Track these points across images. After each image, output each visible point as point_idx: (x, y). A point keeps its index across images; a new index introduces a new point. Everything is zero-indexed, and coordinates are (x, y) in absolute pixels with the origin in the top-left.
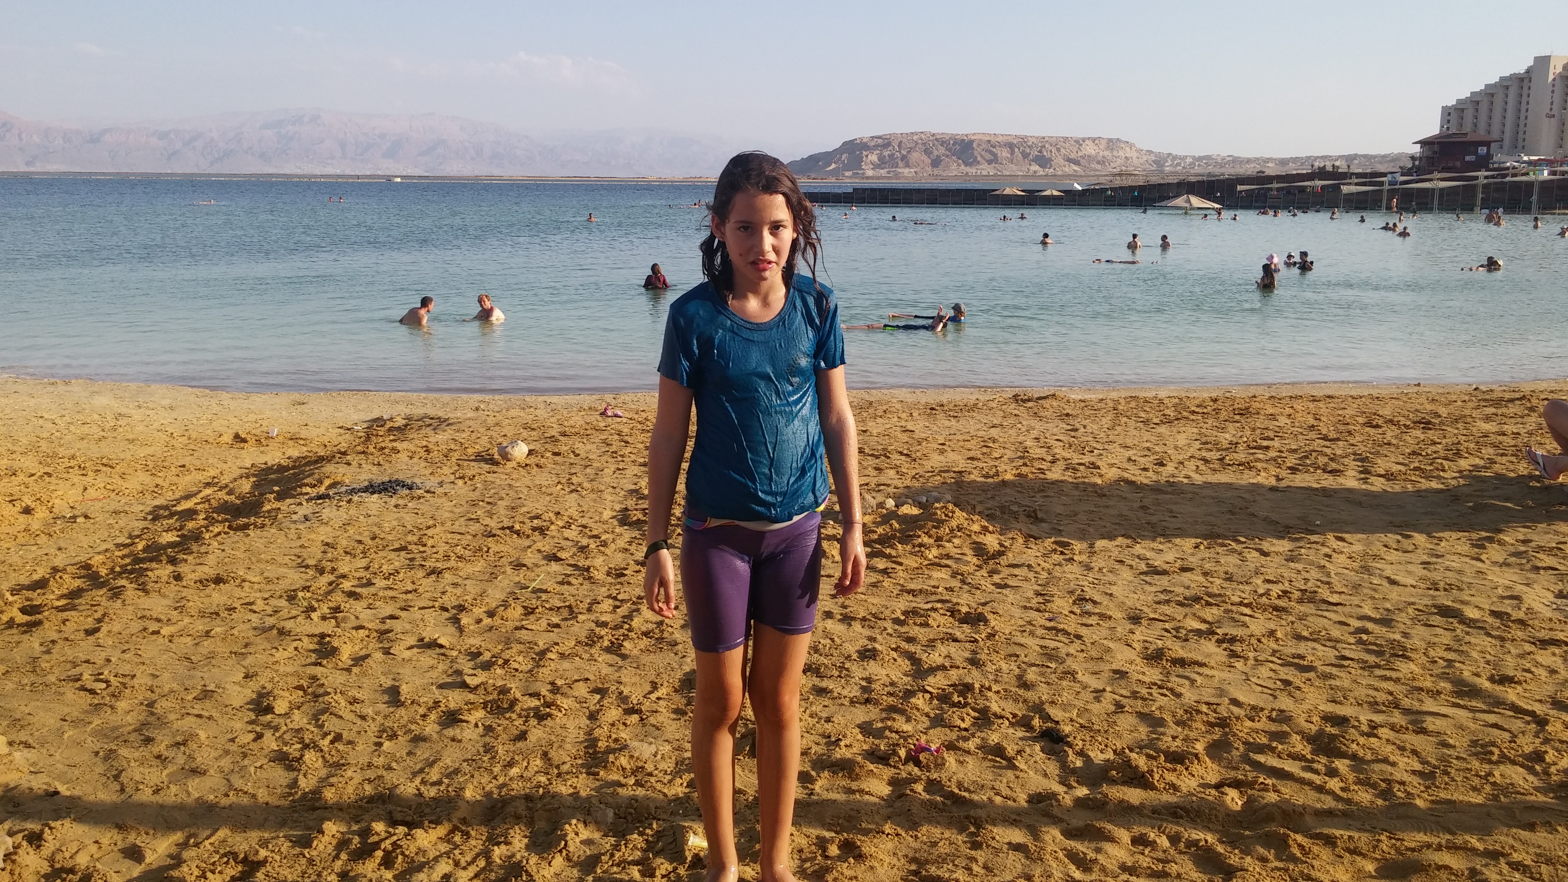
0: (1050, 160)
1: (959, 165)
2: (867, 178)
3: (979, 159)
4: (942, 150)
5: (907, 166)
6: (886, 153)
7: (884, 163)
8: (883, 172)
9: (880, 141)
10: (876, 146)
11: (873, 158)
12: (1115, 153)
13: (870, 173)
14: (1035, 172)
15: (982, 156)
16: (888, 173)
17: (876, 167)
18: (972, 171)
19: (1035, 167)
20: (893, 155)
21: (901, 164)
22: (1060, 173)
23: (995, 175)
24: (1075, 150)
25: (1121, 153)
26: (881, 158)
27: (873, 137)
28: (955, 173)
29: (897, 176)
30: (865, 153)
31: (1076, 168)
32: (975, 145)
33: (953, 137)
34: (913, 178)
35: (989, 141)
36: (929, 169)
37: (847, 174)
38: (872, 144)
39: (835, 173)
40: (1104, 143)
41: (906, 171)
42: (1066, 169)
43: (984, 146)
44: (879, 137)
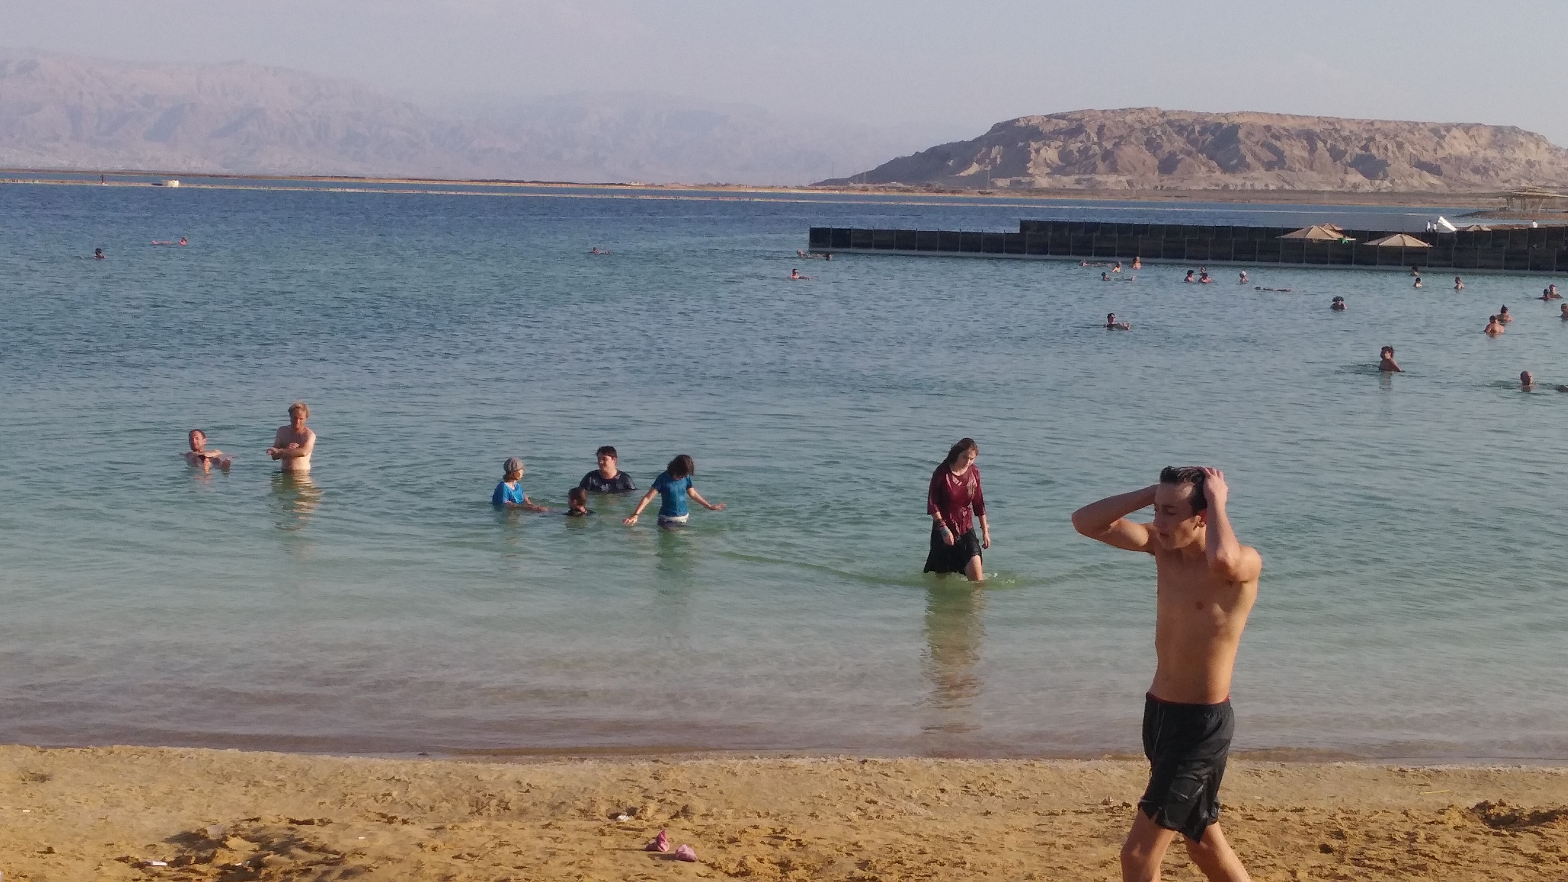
0: (1383, 164)
1: (1211, 170)
2: (1040, 191)
3: (1249, 159)
4: (1181, 142)
5: (1114, 169)
6: (1075, 146)
7: (1069, 164)
8: (1068, 181)
9: (1063, 124)
10: (1056, 133)
11: (1050, 154)
12: (1508, 153)
13: (1043, 182)
14: (1355, 186)
15: (1254, 154)
16: (1078, 182)
17: (1056, 171)
18: (1235, 181)
19: (1355, 178)
20: (1087, 149)
21: (1101, 166)
22: (1402, 189)
23: (1280, 190)
24: (1430, 146)
25: (1519, 154)
26: (1064, 155)
27: (1049, 117)
28: (1203, 185)
29: (1094, 189)
30: (1034, 145)
31: (1433, 180)
32: (1241, 134)
33: (1199, 118)
34: (1124, 192)
35: (1268, 128)
36: (1154, 177)
37: (1002, 182)
38: (1048, 128)
39: (978, 181)
40: (1486, 135)
41: (1111, 181)
42: (1415, 182)
43: (1259, 136)
44: (1062, 117)
